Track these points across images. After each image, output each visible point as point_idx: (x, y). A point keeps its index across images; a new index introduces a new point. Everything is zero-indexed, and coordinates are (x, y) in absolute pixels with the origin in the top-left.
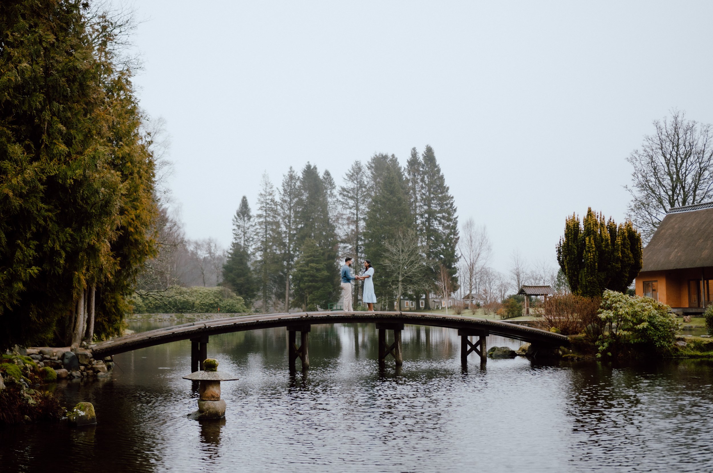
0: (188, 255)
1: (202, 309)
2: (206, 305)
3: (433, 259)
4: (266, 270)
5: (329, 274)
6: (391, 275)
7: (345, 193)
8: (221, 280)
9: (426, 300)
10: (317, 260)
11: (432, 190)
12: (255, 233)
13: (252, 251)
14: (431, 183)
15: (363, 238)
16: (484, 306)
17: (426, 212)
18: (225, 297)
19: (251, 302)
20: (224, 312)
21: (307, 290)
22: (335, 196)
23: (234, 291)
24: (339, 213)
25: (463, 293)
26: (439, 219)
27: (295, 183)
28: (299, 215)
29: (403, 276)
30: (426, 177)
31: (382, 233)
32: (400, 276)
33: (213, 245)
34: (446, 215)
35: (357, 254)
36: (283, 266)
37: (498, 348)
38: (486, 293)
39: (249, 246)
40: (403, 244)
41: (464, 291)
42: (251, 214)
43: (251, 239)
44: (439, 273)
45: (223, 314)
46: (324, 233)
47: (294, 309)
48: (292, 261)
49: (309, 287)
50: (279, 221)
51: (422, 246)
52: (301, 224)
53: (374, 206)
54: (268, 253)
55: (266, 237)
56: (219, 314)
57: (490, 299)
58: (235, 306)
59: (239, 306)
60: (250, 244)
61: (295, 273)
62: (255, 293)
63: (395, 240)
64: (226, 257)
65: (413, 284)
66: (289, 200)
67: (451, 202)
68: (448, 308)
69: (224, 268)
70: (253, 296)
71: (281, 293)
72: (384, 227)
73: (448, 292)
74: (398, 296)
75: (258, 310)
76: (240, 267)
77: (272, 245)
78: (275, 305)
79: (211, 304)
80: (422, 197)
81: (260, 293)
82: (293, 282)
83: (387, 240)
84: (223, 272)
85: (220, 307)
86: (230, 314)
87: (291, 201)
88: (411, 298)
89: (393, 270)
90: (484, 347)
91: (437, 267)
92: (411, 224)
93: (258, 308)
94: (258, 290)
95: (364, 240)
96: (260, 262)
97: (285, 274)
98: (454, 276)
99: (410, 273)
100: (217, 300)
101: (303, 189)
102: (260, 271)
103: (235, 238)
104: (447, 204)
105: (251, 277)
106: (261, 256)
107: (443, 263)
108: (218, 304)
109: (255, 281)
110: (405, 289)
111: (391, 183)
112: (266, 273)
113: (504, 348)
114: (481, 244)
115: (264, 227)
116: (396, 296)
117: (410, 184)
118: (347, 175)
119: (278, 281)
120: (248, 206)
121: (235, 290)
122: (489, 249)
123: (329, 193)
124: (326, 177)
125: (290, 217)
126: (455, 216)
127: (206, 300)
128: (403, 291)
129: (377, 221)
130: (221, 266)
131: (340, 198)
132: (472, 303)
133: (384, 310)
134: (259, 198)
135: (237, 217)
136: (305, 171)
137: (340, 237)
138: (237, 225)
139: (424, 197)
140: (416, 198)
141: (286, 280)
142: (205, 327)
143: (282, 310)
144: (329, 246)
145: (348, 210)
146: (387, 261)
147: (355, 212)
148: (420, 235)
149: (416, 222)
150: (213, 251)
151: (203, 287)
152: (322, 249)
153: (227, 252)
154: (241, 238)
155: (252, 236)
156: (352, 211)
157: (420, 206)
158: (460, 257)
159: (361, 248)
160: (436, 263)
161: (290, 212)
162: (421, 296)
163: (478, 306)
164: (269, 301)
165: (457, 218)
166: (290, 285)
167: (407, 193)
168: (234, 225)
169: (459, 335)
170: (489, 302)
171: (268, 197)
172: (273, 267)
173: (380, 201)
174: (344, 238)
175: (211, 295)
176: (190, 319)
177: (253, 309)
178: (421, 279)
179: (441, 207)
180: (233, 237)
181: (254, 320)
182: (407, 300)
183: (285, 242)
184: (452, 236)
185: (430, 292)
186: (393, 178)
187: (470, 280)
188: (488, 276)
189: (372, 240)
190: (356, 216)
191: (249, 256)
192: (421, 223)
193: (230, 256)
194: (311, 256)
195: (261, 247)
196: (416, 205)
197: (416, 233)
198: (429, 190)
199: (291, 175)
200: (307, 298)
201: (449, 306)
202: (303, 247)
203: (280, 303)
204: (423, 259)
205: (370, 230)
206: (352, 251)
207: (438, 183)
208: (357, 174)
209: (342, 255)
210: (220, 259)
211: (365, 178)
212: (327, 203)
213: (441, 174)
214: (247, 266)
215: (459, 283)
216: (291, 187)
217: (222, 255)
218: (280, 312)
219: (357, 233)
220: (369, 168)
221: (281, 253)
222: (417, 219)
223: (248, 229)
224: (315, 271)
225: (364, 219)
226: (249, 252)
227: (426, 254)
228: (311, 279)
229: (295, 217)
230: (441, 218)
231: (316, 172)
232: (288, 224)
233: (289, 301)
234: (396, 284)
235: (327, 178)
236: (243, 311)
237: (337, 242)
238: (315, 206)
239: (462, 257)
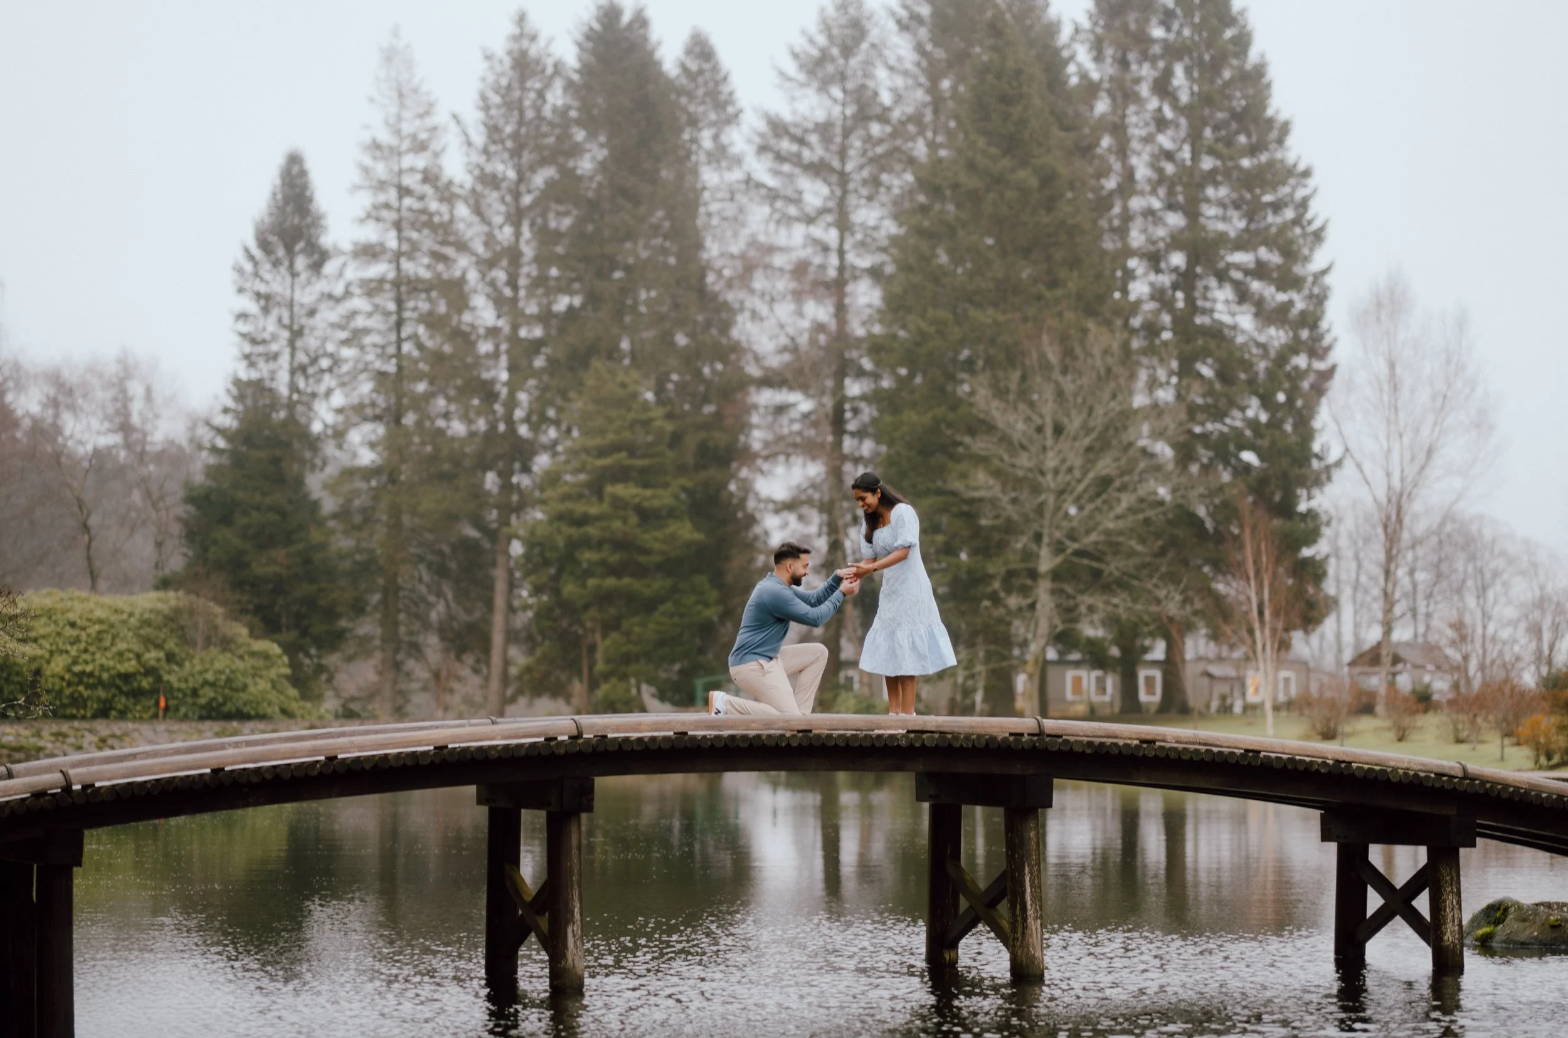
0: (14, 440)
1: (77, 701)
2: (100, 682)
3: (1206, 469)
4: (395, 512)
5: (699, 536)
6: (1002, 546)
7: (786, 145)
8: (176, 562)
9: (1171, 667)
10: (644, 471)
11: (1208, 133)
12: (344, 335)
13: (330, 418)
14: (1205, 100)
15: (867, 364)
16: (1451, 703)
17: (1176, 242)
18: (192, 643)
19: (320, 669)
20: (186, 718)
21: (593, 612)
22: (738, 161)
23: (238, 612)
24: (753, 243)
25: (1348, 637)
26: (1237, 275)
27: (541, 95)
28: (560, 249)
29: (1059, 548)
30: (1179, 70)
31: (962, 343)
32: (1045, 552)
33: (136, 389)
34: (1274, 258)
35: (838, 444)
36: (478, 494)
37: (1520, 907)
38: (1463, 638)
39: (314, 395)
40: (1060, 394)
41: (1357, 625)
42: (327, 240)
43: (325, 363)
44: (1237, 539)
45: (185, 726)
46: (681, 340)
47: (530, 705)
48: (526, 469)
49: (605, 598)
50: (462, 281)
51: (1155, 405)
52: (571, 293)
53: (924, 209)
54: (407, 434)
55: (398, 355)
56: (161, 727)
57: (1482, 667)
58: (245, 687)
59: (263, 685)
60: (322, 389)
61: (540, 531)
62: (343, 623)
63: (1024, 378)
64: (200, 447)
65: (1107, 588)
66: (512, 174)
67: (1300, 194)
68: (1276, 708)
69: (190, 500)
70: (334, 640)
71: (471, 628)
72: (973, 312)
73: (1274, 631)
74: (1034, 647)
75: (355, 707)
76: (268, 500)
77: (428, 397)
78: (439, 680)
79: (126, 677)
80: (1160, 171)
81: (368, 627)
82: (527, 574)
83: (984, 378)
84: (185, 523)
85: (170, 691)
86: (217, 726)
87: (521, 179)
88: (1096, 657)
89: (1009, 520)
90: (1450, 900)
91: (1227, 511)
92: (1102, 297)
93: (353, 699)
94: (359, 609)
95: (876, 376)
96: (367, 473)
97: (492, 535)
98: (1306, 552)
99: (1093, 537)
100: (153, 656)
101: (579, 123)
102: (367, 520)
103: (247, 357)
104: (1277, 207)
105: (323, 546)
106: (372, 445)
107: (1253, 490)
108: (159, 679)
109: (347, 565)
110: (1069, 613)
111: (1005, 100)
112: (395, 526)
113: (1549, 905)
114: (1443, 402)
115: (392, 306)
116: (1024, 644)
117: (1102, 106)
118: (795, 56)
119: (453, 565)
120: (310, 200)
121: (244, 611)
122: (1482, 424)
123: (707, 143)
124: (693, 66)
125: (514, 255)
126: (1318, 262)
127: (101, 659)
128: (1057, 621)
129: (936, 280)
130: (176, 491)
131: (761, 169)
132: (1392, 684)
133: (968, 710)
134: (368, 161)
135: (257, 253)
136: (590, 35)
137: (757, 359)
138: (259, 295)
139: (1169, 168)
140: (1129, 175)
141: (494, 564)
142: (67, 788)
143: (472, 707)
144: (706, 400)
145: (799, 232)
146: (981, 477)
147: (832, 236)
148: (1144, 352)
149: (1125, 292)
150: (135, 419)
151: (84, 594)
152: (669, 416)
153: (208, 423)
154: (275, 357)
155: (330, 348)
156: (817, 231)
157: (1149, 213)
158: (1339, 463)
159: (856, 411)
160: (1221, 489)
161: (518, 234)
162: (1145, 650)
163: (1423, 700)
164: (411, 664)
165: (1324, 272)
166: (512, 585)
167: (1086, 150)
168: (241, 290)
169: (1325, 837)
170: (1477, 683)
171: (408, 161)
172: (431, 500)
173: (956, 186)
174: (775, 362)
175: (124, 632)
176: (20, 749)
177: (330, 704)
178: (1145, 565)
179: (1250, 217)
180: (235, 352)
181: (314, 752)
182: (1077, 664)
183: (493, 382)
184: (1301, 361)
185: (1188, 627)
186: (1018, 72)
187: (1387, 573)
188: (1472, 558)
189: (912, 375)
190: (834, 260)
191: (313, 443)
192: (1153, 297)
193: (221, 443)
194: (615, 448)
195: (373, 404)
196: (1125, 208)
197: (1125, 346)
198: (1194, 138)
199: (524, 53)
200: (592, 648)
201: (1282, 698)
202: (578, 405)
203: (466, 672)
204: (1158, 468)
205: (904, 327)
206: (815, 424)
207: (1239, 103)
208: (847, 51)
209: (767, 444)
210: (171, 456)
211: (881, 73)
212: (697, 192)
213: (1254, 55)
214: (306, 496)
215: (1329, 587)
216: (522, 112)
217: (183, 440)
218: (460, 716)
219: (841, 338)
220: (903, 26)
221: (472, 434)
222: (1129, 275)
223: (312, 313)
224: (634, 519)
225: (875, 273)
226: (316, 427)
227: (1174, 446)
228: (615, 558)
229: (539, 260)
230: (1247, 272)
231: (645, 39)
232: (508, 292)
233: (507, 662)
234: (1025, 591)
235: (701, 72)
236: (284, 711)
237: (744, 383)
238: (637, 203)
239: (1349, 468)
